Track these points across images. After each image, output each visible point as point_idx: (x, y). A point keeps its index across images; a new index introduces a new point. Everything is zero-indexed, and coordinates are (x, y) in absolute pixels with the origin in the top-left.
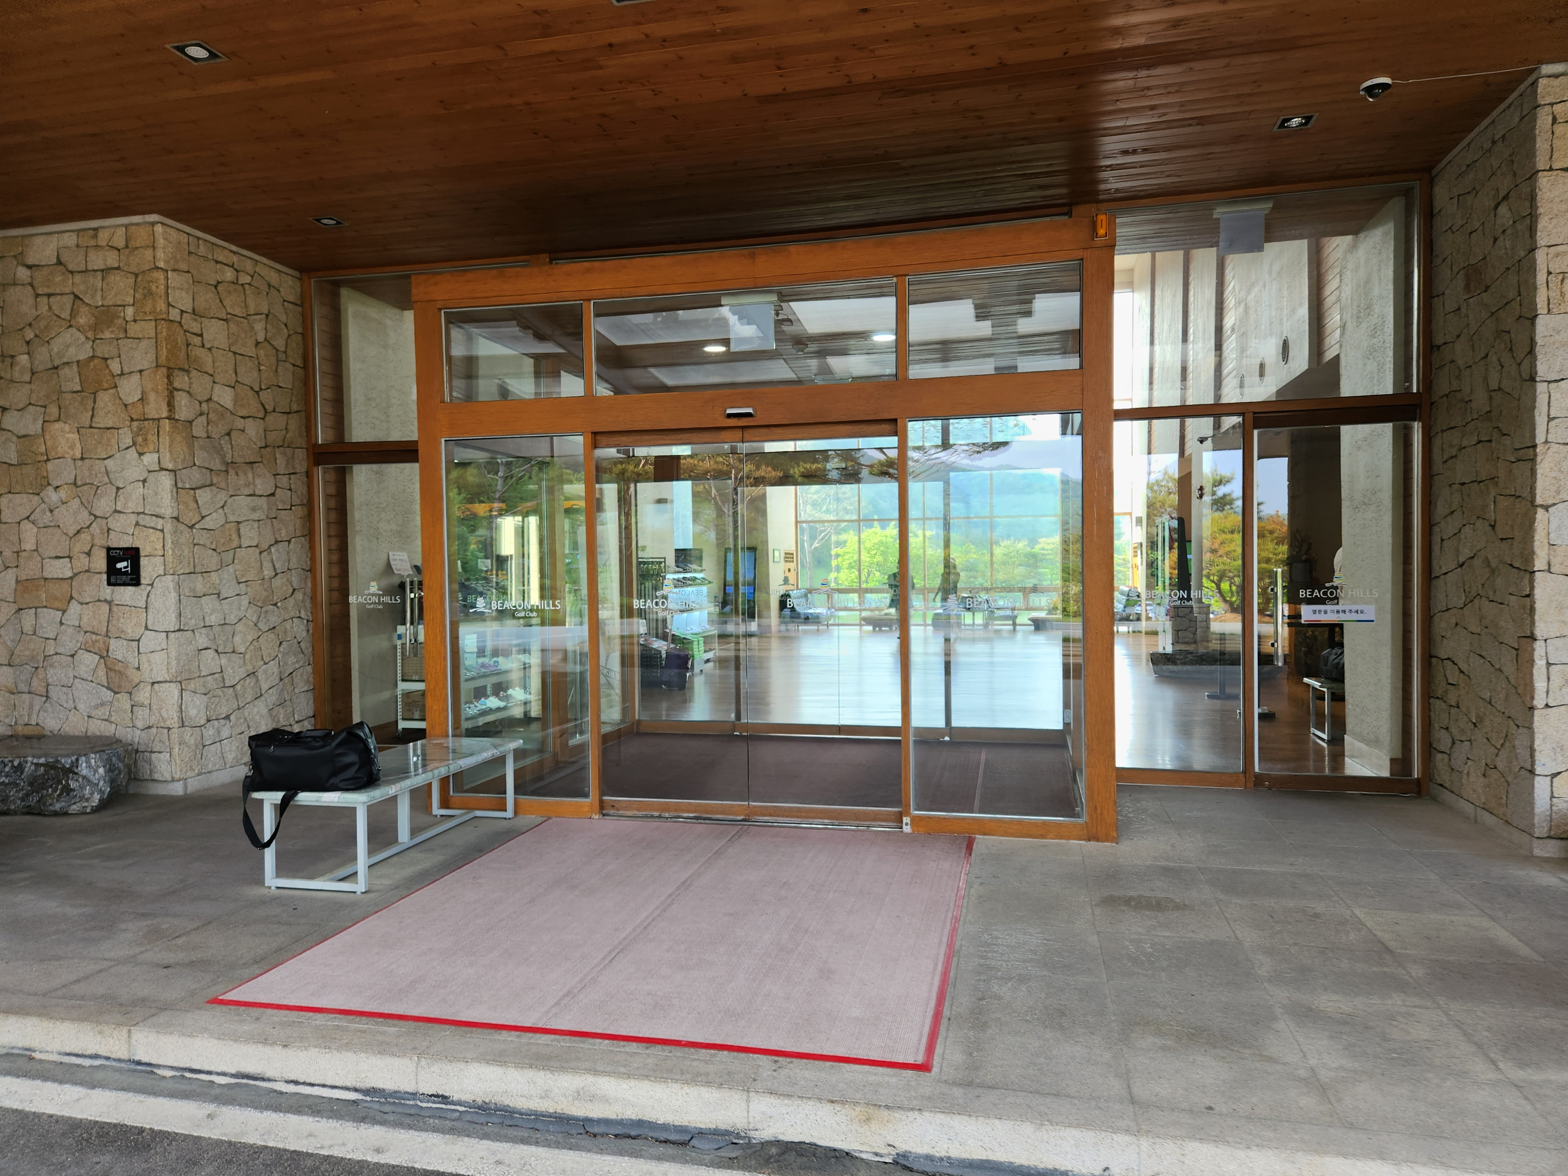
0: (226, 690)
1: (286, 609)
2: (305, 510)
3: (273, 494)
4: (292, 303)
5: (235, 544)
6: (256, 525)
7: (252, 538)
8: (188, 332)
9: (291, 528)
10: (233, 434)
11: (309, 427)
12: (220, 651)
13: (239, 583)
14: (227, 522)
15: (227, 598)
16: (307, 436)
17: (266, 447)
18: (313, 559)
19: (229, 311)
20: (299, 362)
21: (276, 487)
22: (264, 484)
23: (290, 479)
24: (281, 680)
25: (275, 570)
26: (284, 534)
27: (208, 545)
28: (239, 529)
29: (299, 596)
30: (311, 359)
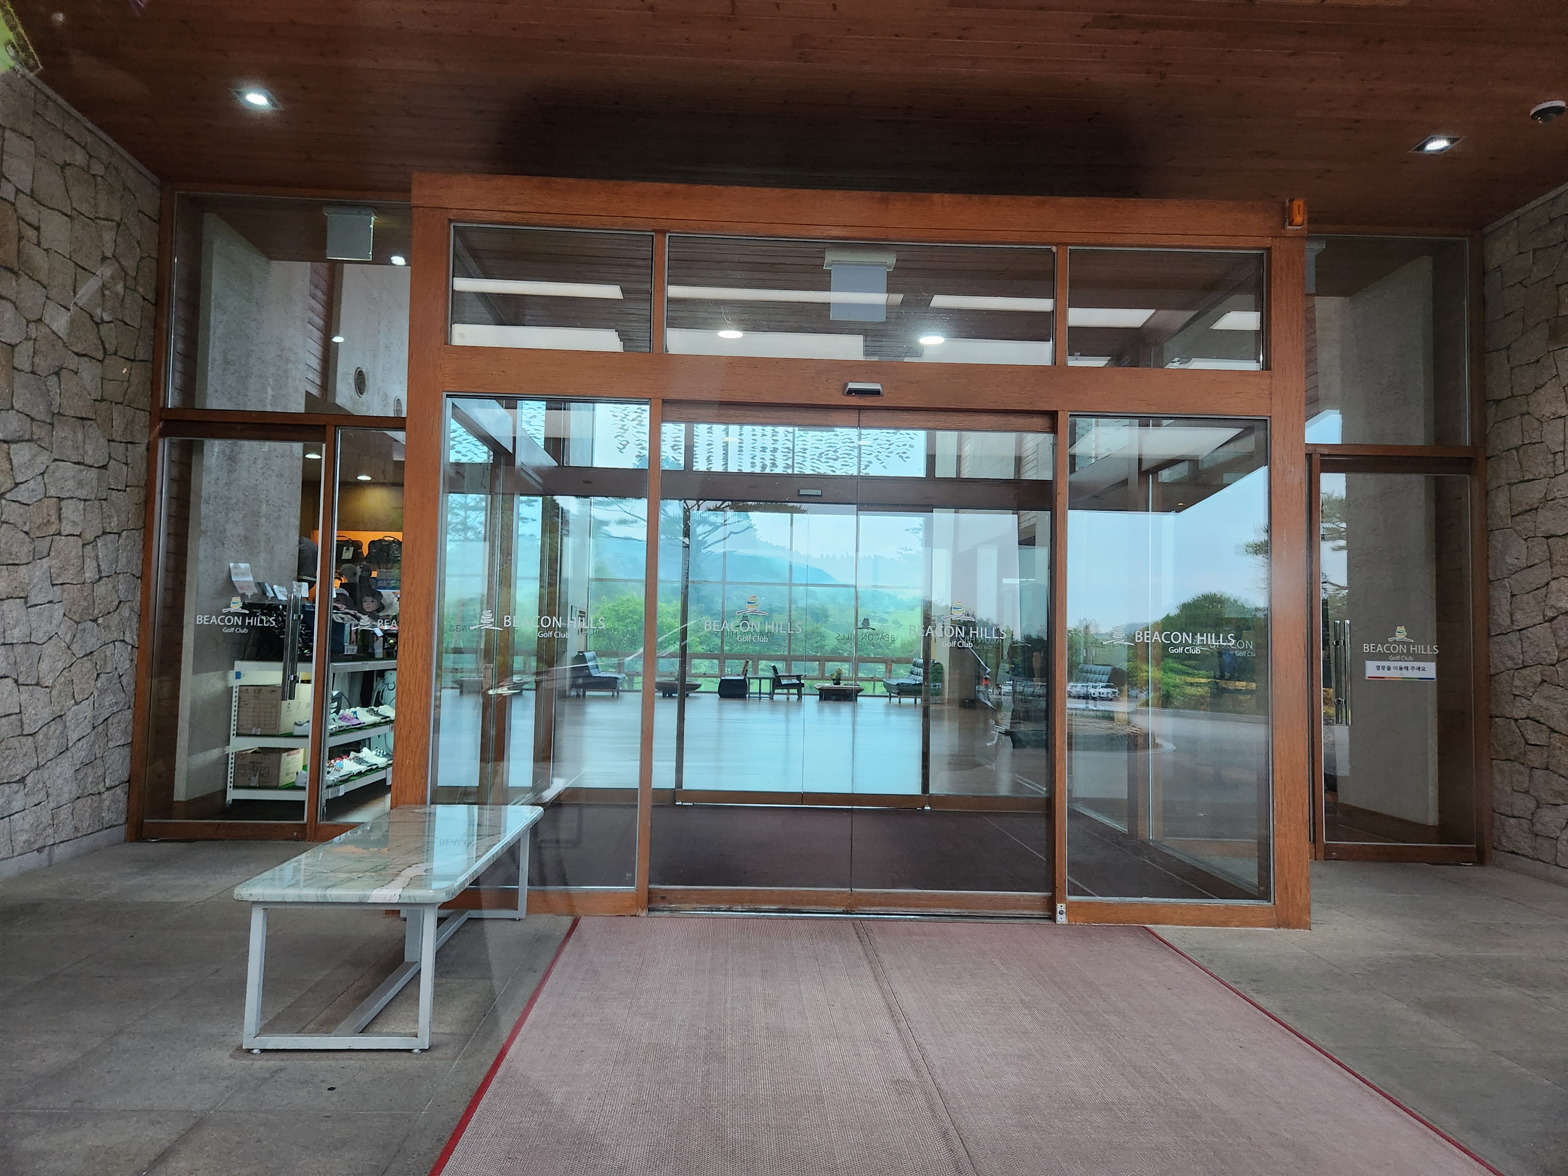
0: (24, 739)
1: (107, 627)
2: (142, 494)
3: (104, 467)
4: (149, 216)
5: (53, 529)
6: (81, 505)
7: (75, 524)
8: (23, 220)
9: (123, 517)
10: (64, 373)
11: (155, 385)
12: (20, 681)
13: (53, 585)
14: (45, 497)
15: (37, 605)
16: (152, 396)
17: (102, 400)
18: (147, 561)
19: (75, 205)
20: (151, 296)
21: (110, 457)
22: (95, 452)
23: (127, 449)
24: (94, 728)
25: (100, 571)
26: (113, 524)
27: (20, 525)
28: (60, 509)
29: (125, 611)
30: (166, 295)
